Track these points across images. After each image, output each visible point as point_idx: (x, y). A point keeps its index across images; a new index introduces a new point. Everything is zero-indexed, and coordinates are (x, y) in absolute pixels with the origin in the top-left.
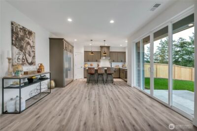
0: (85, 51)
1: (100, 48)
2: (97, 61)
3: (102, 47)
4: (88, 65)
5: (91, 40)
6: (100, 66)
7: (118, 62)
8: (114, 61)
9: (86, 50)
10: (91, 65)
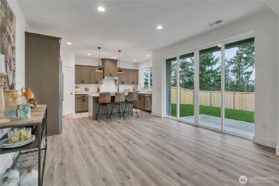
0: (76, 66)
1: (101, 61)
2: (97, 83)
3: (104, 60)
4: (81, 90)
5: (99, 48)
6: (101, 91)
7: (128, 84)
8: (123, 83)
9: (77, 64)
10: (87, 89)
